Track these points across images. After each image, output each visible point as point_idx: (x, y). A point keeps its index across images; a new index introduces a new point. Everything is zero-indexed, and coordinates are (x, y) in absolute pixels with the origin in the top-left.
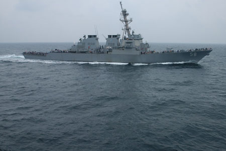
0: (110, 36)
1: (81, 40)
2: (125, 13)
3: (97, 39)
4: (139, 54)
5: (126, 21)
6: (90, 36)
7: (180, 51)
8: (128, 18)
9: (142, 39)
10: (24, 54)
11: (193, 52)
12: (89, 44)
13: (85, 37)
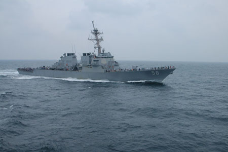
0: (84, 54)
1: (62, 57)
2: (96, 32)
3: (75, 57)
4: (103, 72)
5: (97, 40)
6: (69, 54)
7: (141, 69)
8: (99, 37)
9: (113, 57)
10: (19, 70)
11: (155, 71)
12: (67, 61)
13: (65, 54)
